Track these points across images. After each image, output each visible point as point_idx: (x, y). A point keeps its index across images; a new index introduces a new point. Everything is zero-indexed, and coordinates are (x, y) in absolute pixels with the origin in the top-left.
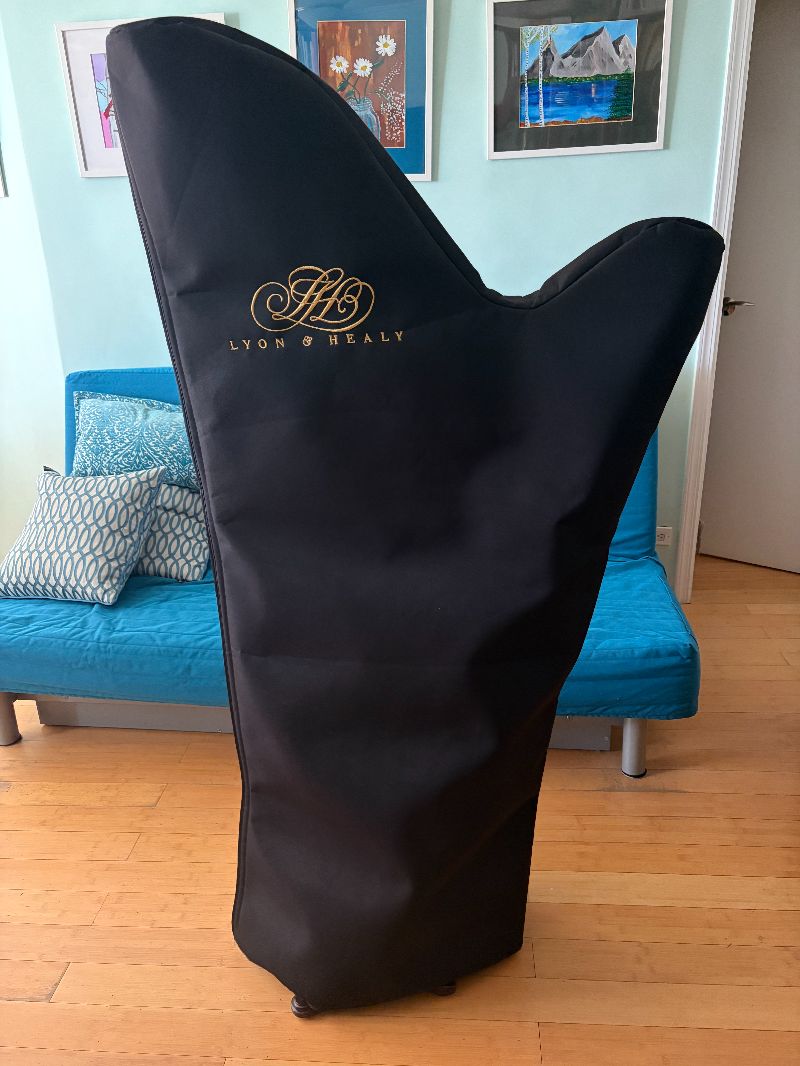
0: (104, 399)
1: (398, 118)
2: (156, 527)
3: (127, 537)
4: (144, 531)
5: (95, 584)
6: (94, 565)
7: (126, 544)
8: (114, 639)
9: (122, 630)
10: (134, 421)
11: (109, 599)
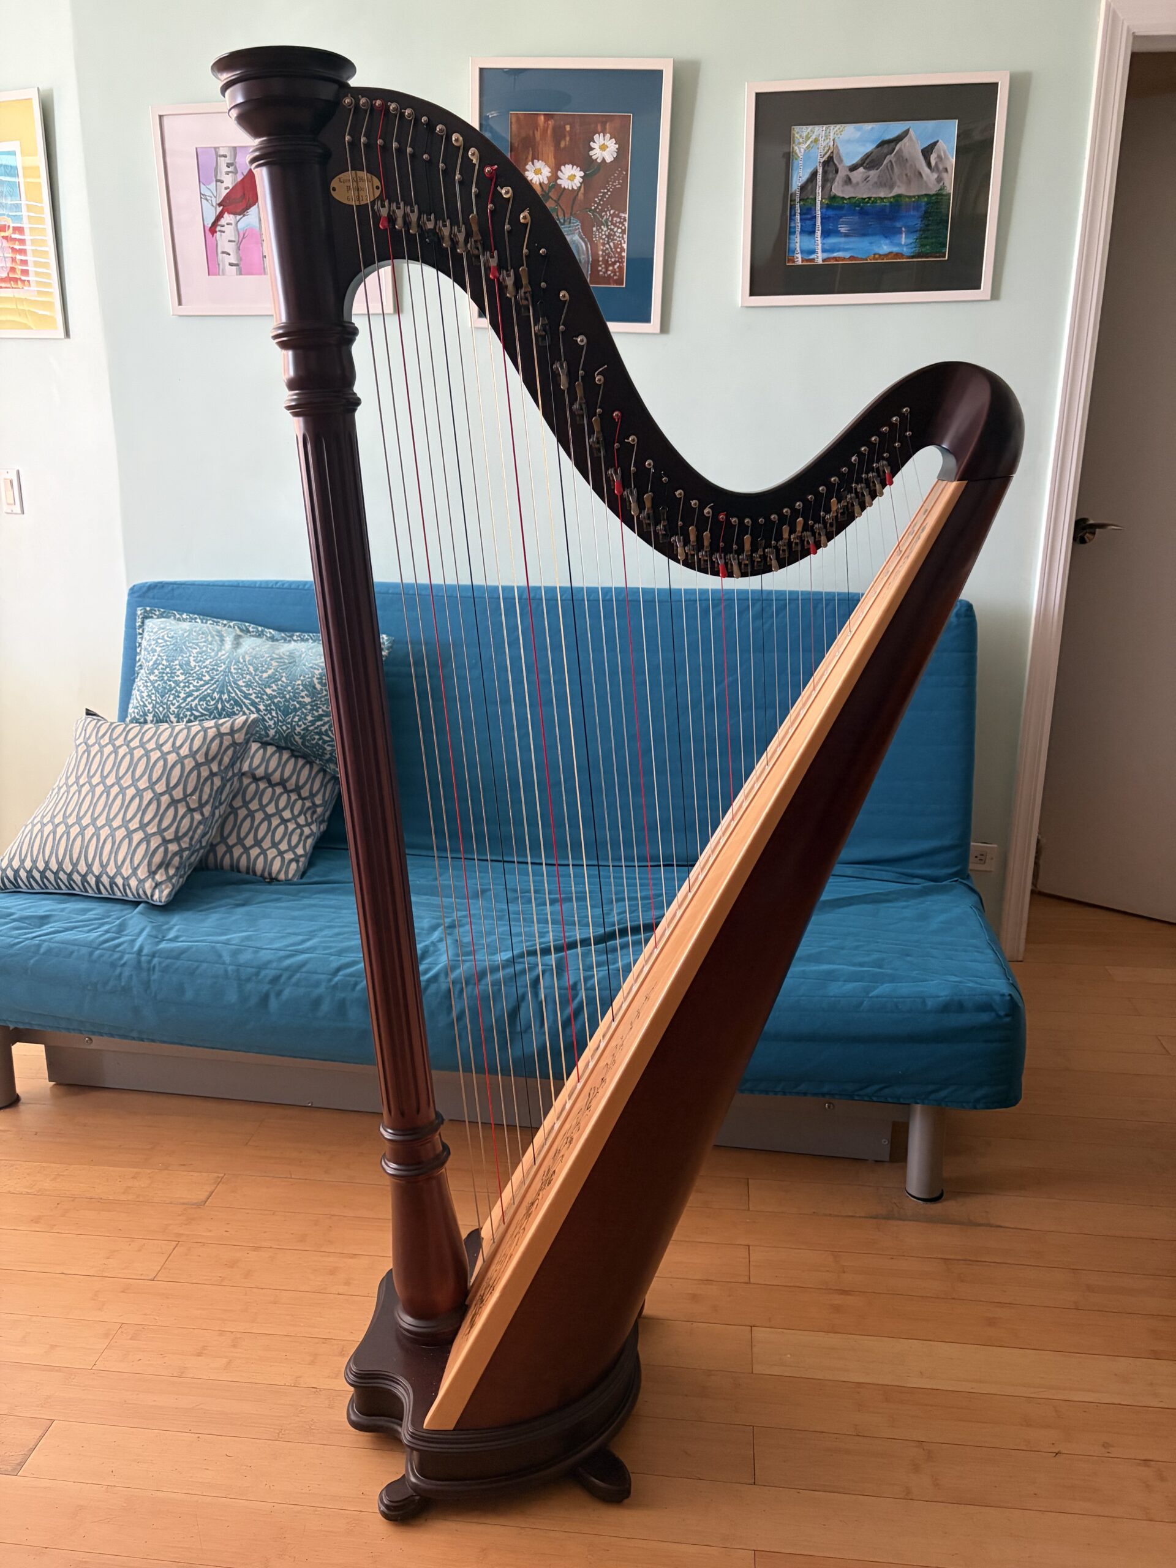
0: (179, 620)
1: (616, 246)
2: (238, 803)
3: (194, 810)
4: (221, 804)
5: (142, 873)
6: (144, 846)
7: (192, 819)
8: (161, 951)
9: (175, 939)
10: (220, 650)
11: (161, 896)
